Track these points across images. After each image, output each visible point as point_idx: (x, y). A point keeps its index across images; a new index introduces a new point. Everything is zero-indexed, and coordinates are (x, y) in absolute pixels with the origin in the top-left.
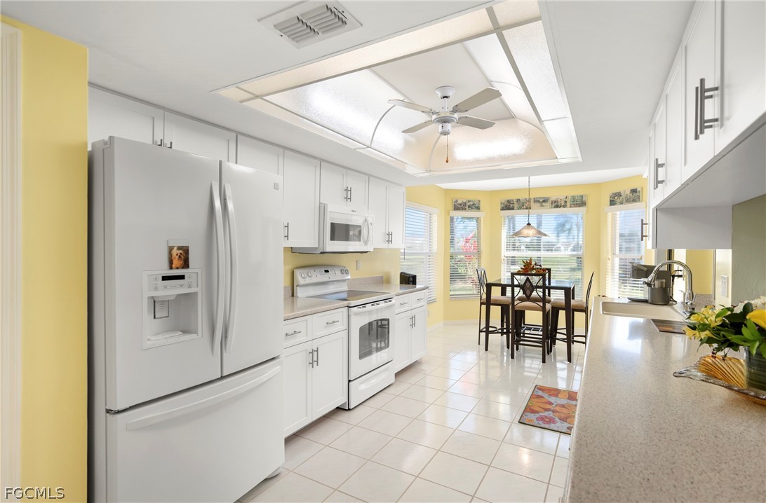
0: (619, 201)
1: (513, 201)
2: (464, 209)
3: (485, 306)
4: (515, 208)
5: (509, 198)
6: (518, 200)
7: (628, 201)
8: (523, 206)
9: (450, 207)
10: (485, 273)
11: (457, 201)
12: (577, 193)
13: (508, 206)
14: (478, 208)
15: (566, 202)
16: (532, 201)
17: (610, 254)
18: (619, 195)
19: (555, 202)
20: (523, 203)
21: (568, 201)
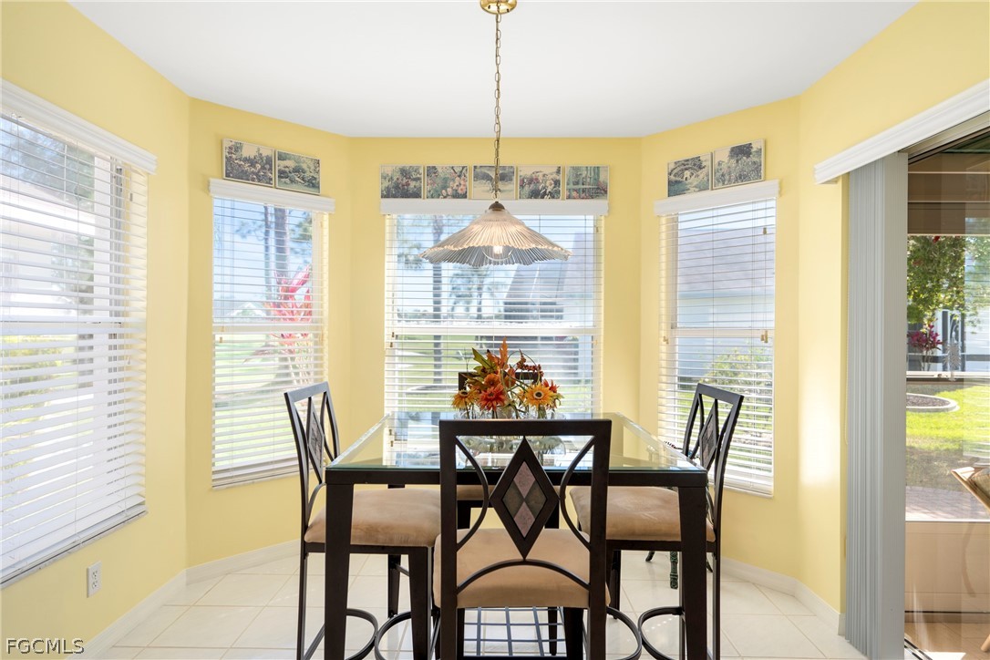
0: (694, 181)
1: (417, 171)
2: (261, 178)
3: (322, 556)
4: (424, 192)
5: (408, 161)
6: (432, 171)
7: (723, 179)
8: (445, 187)
9: (213, 163)
10: (326, 401)
11: (236, 148)
12: (585, 159)
13: (401, 187)
14: (313, 184)
15: (557, 183)
16: (470, 175)
17: (663, 326)
18: (696, 164)
19: (531, 181)
20: (445, 180)
21: (563, 179)
